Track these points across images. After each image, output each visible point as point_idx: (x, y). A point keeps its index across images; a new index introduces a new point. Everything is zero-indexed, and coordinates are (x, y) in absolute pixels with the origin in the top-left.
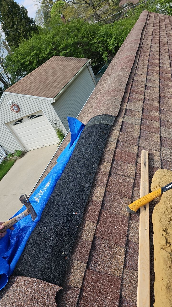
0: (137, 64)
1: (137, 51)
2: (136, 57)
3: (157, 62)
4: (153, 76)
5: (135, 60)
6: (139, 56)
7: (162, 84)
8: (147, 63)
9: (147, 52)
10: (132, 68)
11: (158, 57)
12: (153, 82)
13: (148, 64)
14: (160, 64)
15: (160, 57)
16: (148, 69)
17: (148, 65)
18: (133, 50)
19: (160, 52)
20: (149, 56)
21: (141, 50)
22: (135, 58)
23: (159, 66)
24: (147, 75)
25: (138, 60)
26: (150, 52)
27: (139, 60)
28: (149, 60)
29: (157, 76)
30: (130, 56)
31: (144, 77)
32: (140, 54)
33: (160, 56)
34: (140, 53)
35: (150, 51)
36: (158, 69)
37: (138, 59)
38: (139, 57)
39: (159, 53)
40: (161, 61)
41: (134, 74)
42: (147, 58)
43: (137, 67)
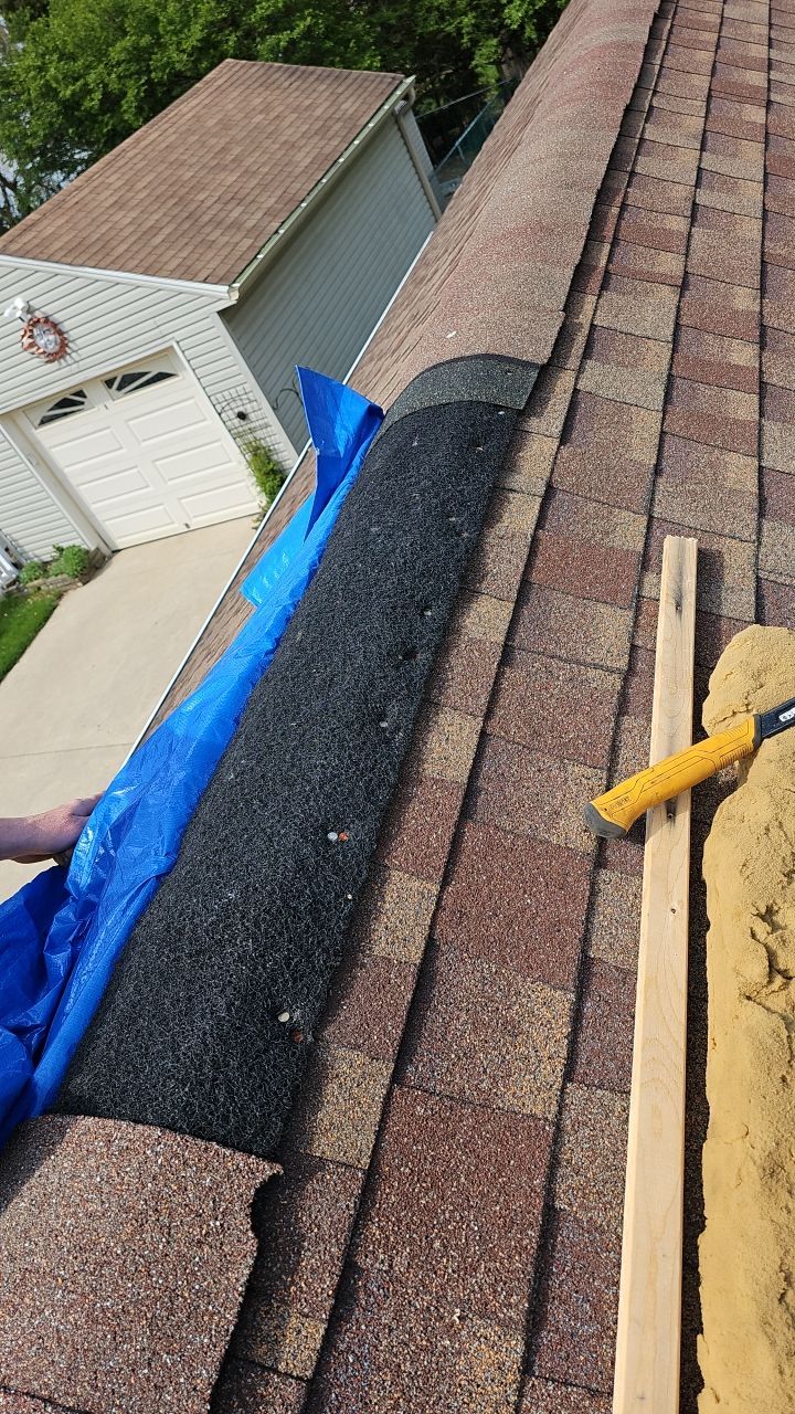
0: (655, 92)
1: (657, 17)
2: (648, 51)
3: (757, 79)
4: (734, 155)
5: (642, 66)
6: (664, 47)
7: (776, 198)
8: (702, 82)
9: (706, 27)
10: (628, 110)
11: (759, 51)
12: (729, 183)
13: (710, 90)
14: (769, 90)
15: (774, 54)
16: (706, 117)
17: (709, 97)
18: (633, 14)
19: (770, 28)
20: (718, 47)
21: (675, 13)
22: (641, 55)
23: (764, 103)
24: (703, 149)
25: (657, 68)
26: (721, 24)
27: (661, 66)
28: (714, 67)
29: (753, 152)
30: (617, 45)
31: (689, 158)
32: (669, 38)
33: (770, 46)
34: (670, 32)
35: (719, 21)
36: (757, 115)
37: (659, 62)
38: (665, 53)
39: (765, 30)
40: (774, 75)
41: (637, 141)
42: (706, 57)
43: (651, 107)
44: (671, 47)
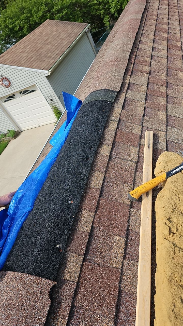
0: (143, 30)
1: (143, 13)
2: (141, 20)
3: (166, 27)
4: (161, 44)
5: (140, 24)
6: (145, 20)
7: (170, 54)
8: (153, 28)
9: (154, 15)
10: (137, 34)
11: (166, 21)
12: (160, 50)
13: (155, 29)
14: (168, 29)
15: (169, 21)
16: (154, 36)
17: (155, 31)
18: (138, 12)
19: (169, 16)
20: (157, 20)
21: (147, 12)
22: (140, 22)
23: (167, 32)
24: (154, 43)
25: (143, 24)
26: (158, 14)
27: (144, 24)
28: (156, 24)
29: (165, 43)
30: (134, 19)
31: (151, 45)
32: (146, 17)
34: (146, 16)
35: (157, 14)
36: (165, 35)
37: (144, 23)
38: (145, 21)
39: (167, 16)
40: (169, 26)
41: (139, 41)
42: (154, 22)
43: (142, 33)
44: (147, 20)
